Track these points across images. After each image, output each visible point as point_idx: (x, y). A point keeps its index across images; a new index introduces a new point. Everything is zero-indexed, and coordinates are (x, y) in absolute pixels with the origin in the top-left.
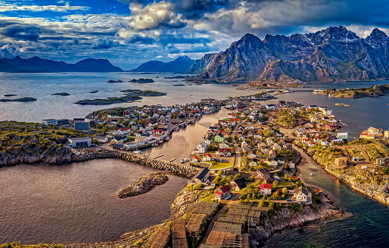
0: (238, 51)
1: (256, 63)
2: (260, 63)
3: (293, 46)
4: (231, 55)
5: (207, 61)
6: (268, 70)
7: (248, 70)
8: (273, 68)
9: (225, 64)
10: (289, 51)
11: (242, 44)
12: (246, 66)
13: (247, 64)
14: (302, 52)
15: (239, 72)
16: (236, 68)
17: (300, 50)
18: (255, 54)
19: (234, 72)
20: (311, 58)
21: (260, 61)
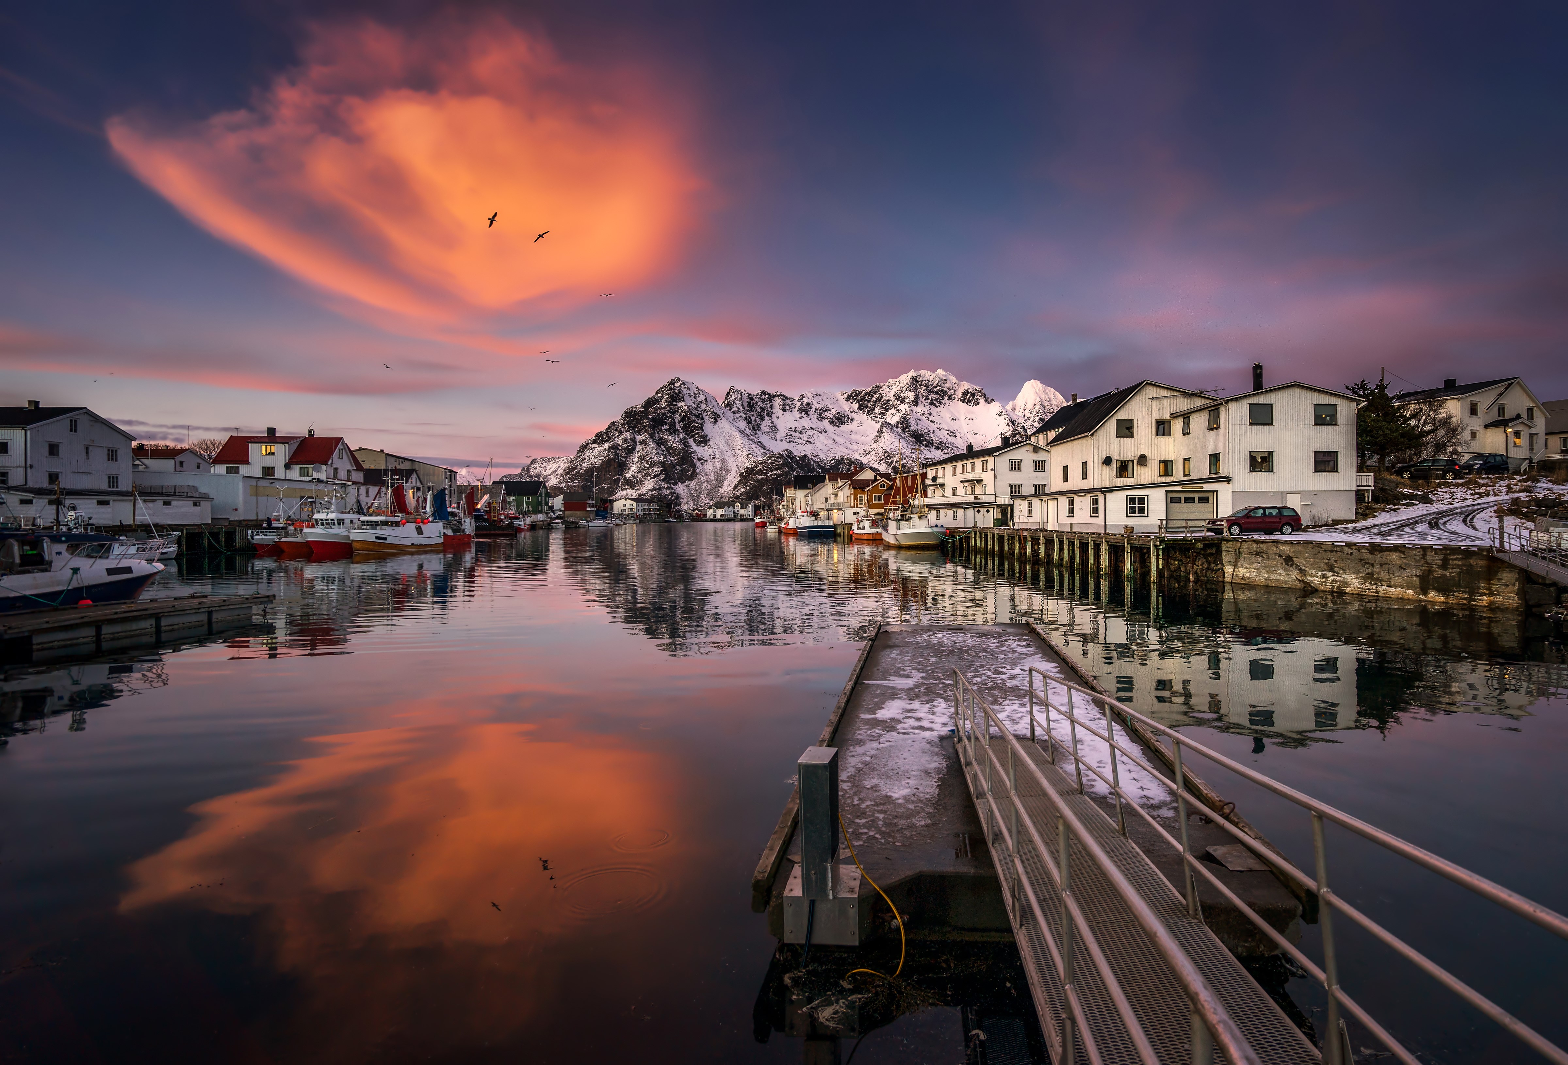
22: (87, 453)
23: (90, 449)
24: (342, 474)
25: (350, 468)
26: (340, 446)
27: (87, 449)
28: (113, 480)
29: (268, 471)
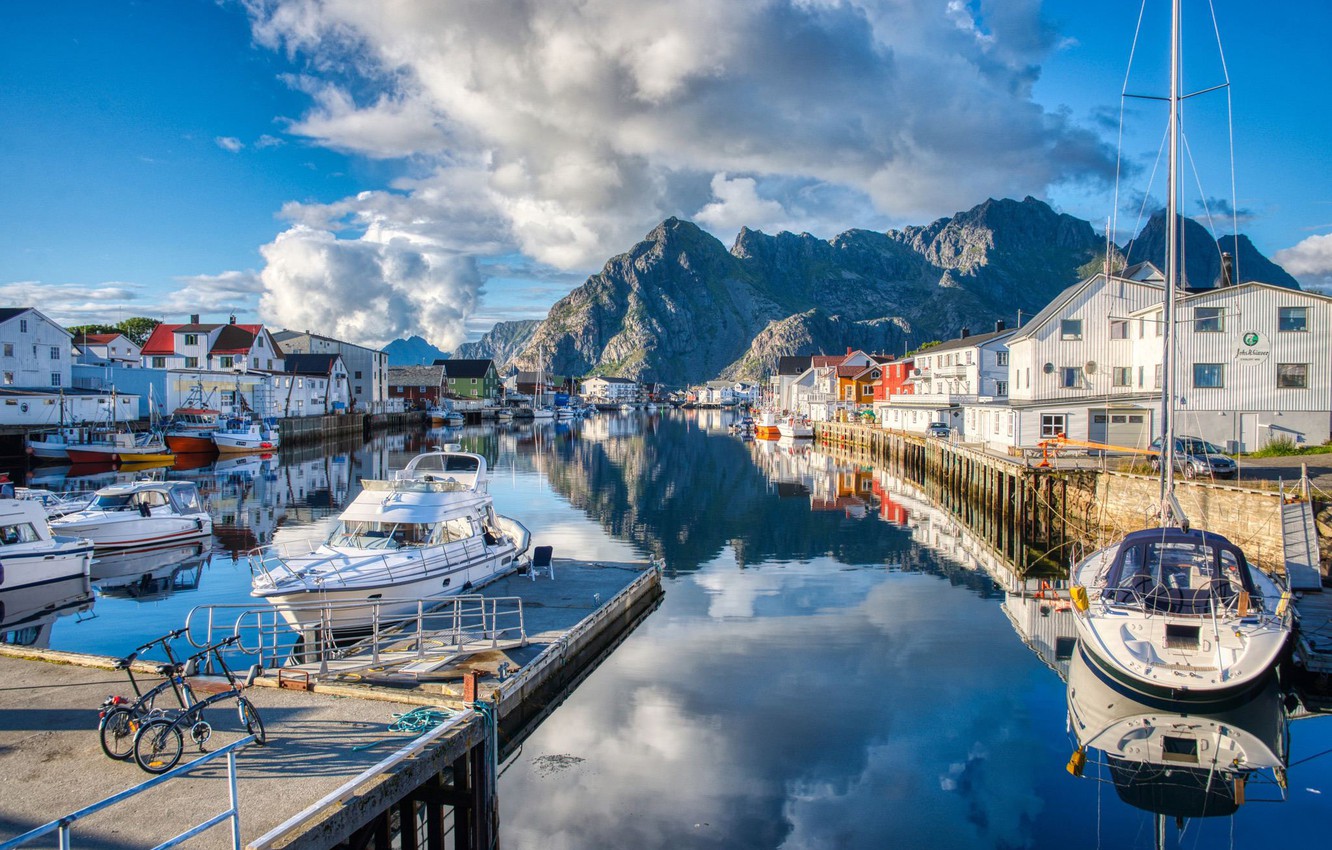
0: (639, 282)
1: (712, 328)
2: (725, 327)
3: (847, 275)
4: (610, 297)
5: (504, 348)
6: (767, 350)
7: (681, 354)
8: (788, 341)
9: (587, 331)
10: (831, 293)
11: (652, 255)
12: (670, 341)
13: (674, 333)
14: (882, 297)
15: (647, 362)
16: (633, 346)
17: (875, 290)
18: (705, 293)
19: (623, 362)
20: (922, 315)
21: (725, 322)
22: (35, 352)
23: (38, 347)
24: (263, 365)
25: (271, 357)
26: (261, 334)
27: (35, 348)
28: (56, 378)
29: (192, 362)
